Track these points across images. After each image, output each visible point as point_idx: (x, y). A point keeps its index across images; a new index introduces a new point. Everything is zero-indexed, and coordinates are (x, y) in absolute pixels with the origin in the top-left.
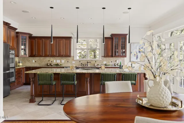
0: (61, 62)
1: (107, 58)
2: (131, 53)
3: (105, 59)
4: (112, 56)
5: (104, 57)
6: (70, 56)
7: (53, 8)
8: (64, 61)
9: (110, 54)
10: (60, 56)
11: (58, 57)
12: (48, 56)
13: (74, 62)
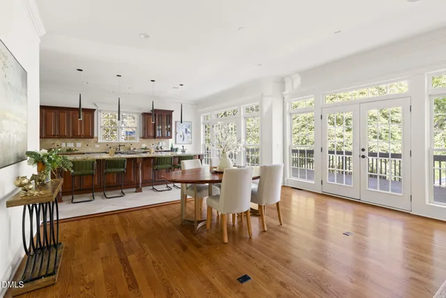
0: (75, 145)
1: (147, 140)
2: (176, 133)
3: (144, 141)
4: (155, 137)
5: (143, 138)
6: (92, 137)
7: (81, 70)
8: (80, 144)
9: (152, 134)
10: (75, 136)
11: (72, 138)
12: (54, 137)
13: (97, 146)
